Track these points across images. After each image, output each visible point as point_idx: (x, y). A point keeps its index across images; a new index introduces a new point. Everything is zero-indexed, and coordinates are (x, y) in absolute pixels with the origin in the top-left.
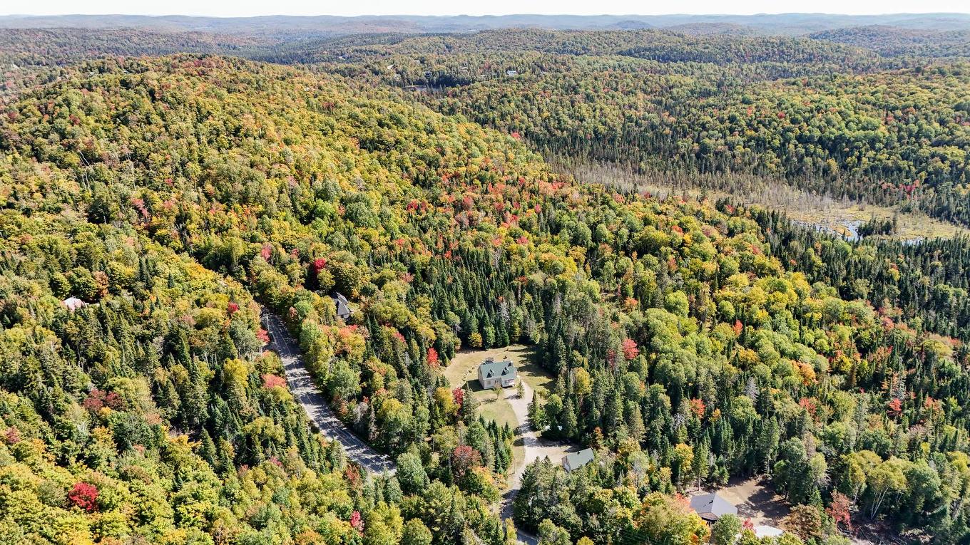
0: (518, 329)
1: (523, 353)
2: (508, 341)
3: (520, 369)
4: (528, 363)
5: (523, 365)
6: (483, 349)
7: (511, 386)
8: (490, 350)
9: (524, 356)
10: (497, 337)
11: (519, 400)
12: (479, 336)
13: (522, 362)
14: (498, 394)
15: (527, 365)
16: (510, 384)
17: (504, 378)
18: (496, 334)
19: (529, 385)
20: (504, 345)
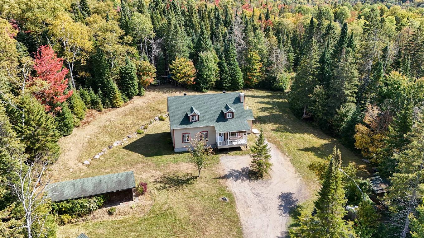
0: (257, 66)
1: (266, 100)
2: (241, 81)
3: (260, 120)
4: (274, 112)
5: (266, 114)
6: (197, 87)
7: (238, 149)
8: (210, 92)
9: (268, 103)
10: (222, 72)
11: (256, 184)
12: (190, 63)
13: (263, 110)
14: (200, 164)
15: (272, 115)
16: (235, 143)
17: (221, 128)
18: (220, 65)
19: (280, 148)
20: (234, 87)
